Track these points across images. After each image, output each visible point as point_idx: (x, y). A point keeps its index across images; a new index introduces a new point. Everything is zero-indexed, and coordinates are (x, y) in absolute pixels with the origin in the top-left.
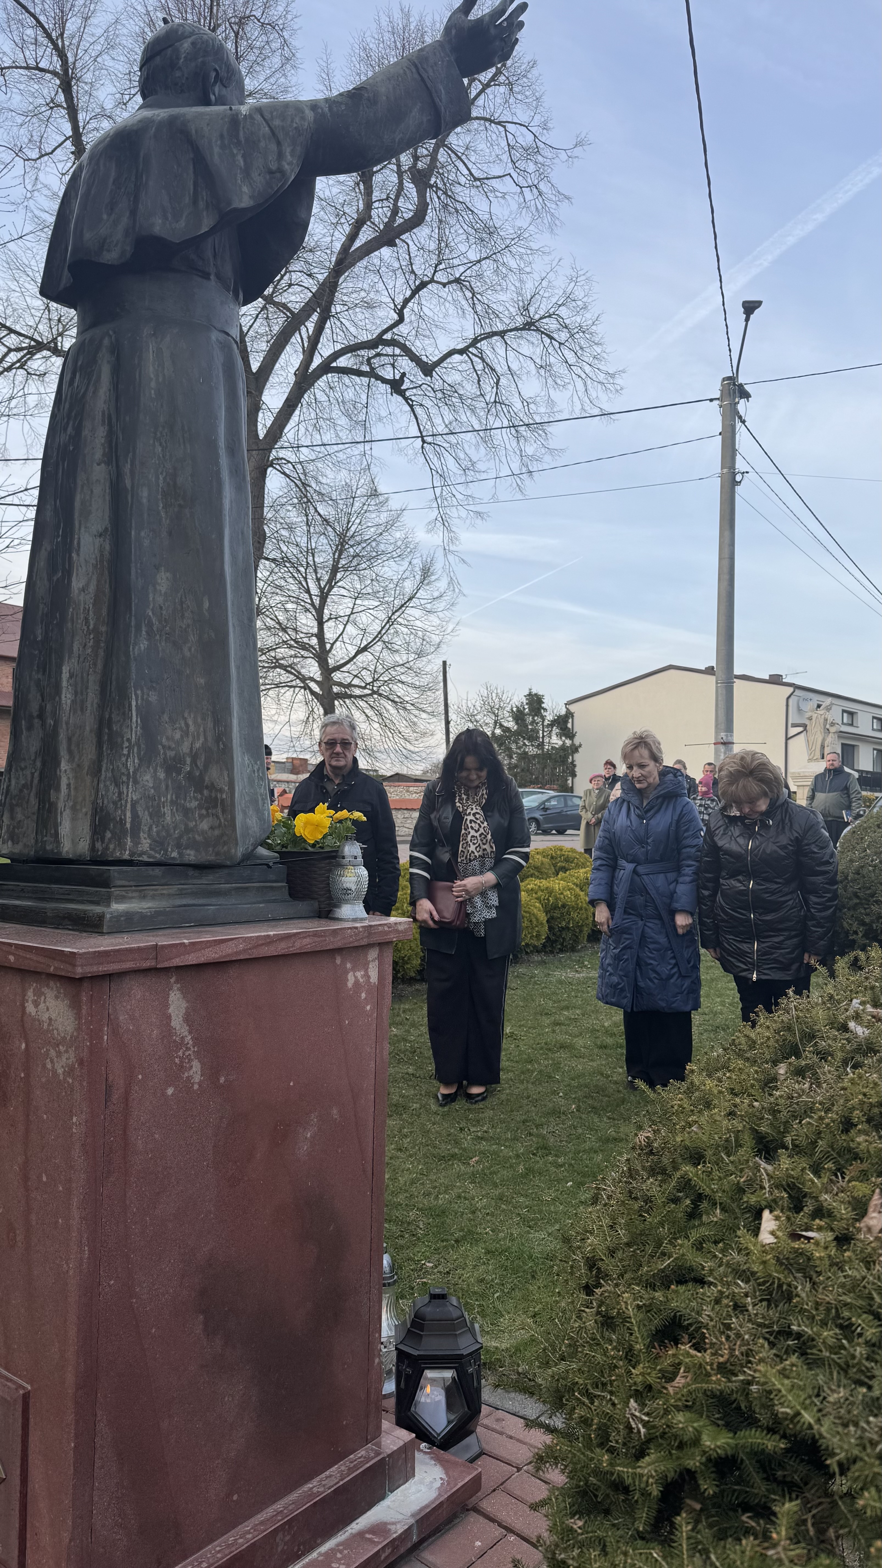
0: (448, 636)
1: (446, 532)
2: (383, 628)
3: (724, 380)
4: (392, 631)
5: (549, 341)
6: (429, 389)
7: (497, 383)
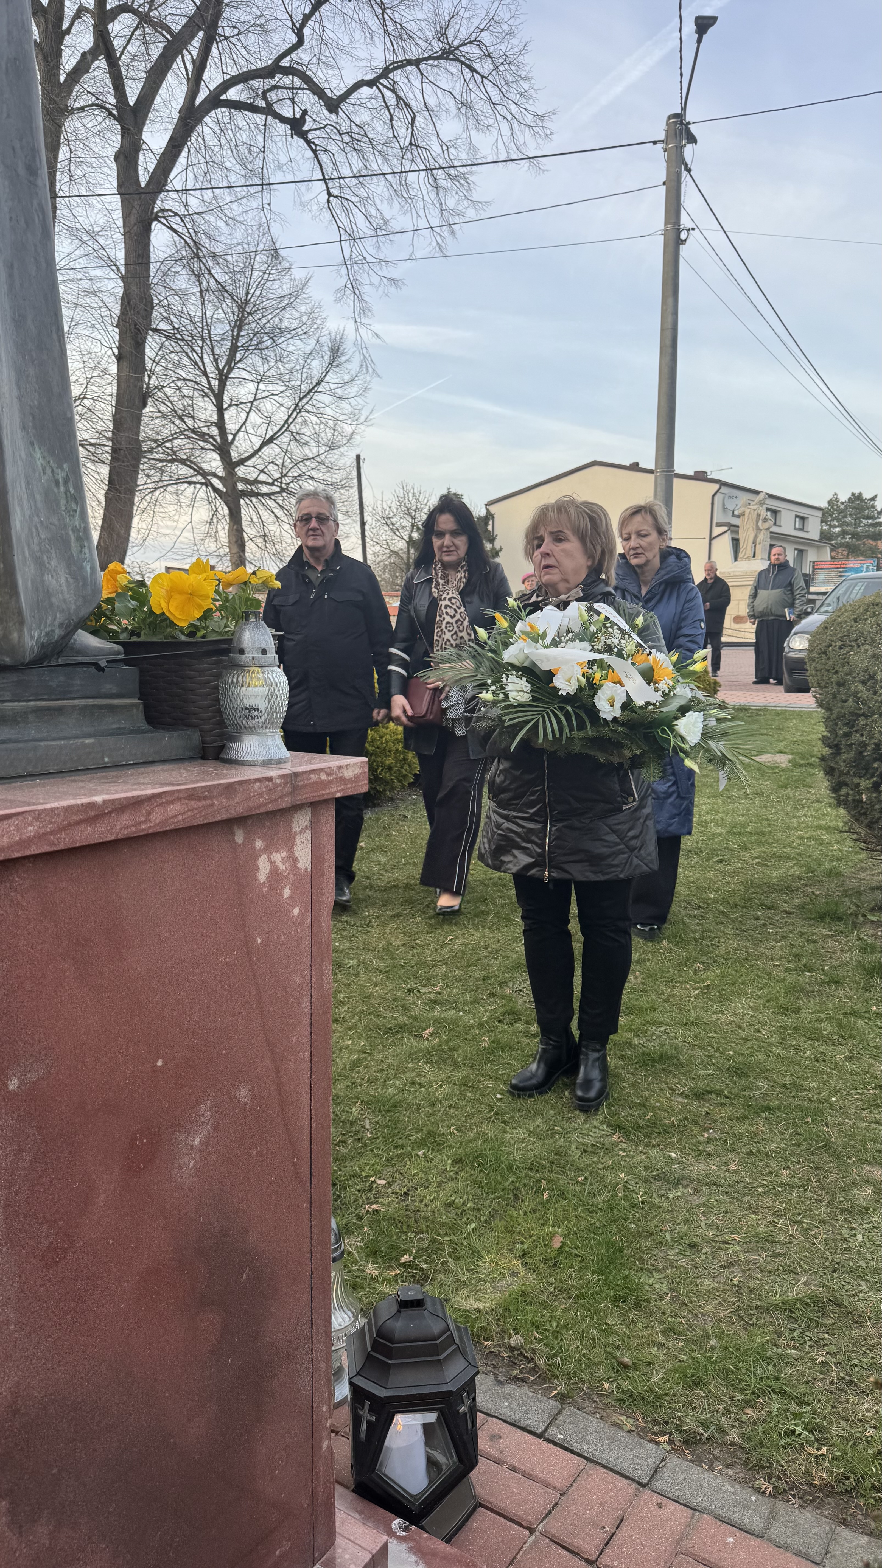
0: (362, 427)
1: (356, 301)
2: (289, 416)
3: (670, 117)
4: (299, 420)
5: (470, 74)
6: (335, 131)
7: (412, 124)
